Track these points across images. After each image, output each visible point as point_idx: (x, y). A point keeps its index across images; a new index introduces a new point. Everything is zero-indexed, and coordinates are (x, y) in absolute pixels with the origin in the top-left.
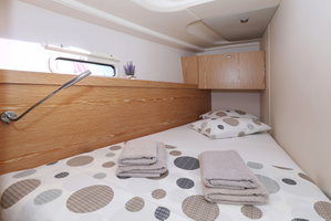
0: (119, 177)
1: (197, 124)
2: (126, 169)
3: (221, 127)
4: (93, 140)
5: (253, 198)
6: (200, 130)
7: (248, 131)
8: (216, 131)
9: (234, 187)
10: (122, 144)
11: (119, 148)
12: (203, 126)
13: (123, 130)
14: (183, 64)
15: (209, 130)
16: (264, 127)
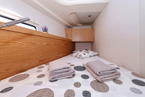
0: (51, 81)
1: (74, 54)
2: (55, 76)
3: (84, 54)
4: (26, 65)
5: (116, 76)
6: (76, 56)
7: (92, 55)
8: (83, 56)
9: (107, 74)
10: (44, 65)
11: (43, 67)
12: (77, 54)
13: (43, 59)
14: (66, 31)
15: (81, 56)
16: (96, 53)
